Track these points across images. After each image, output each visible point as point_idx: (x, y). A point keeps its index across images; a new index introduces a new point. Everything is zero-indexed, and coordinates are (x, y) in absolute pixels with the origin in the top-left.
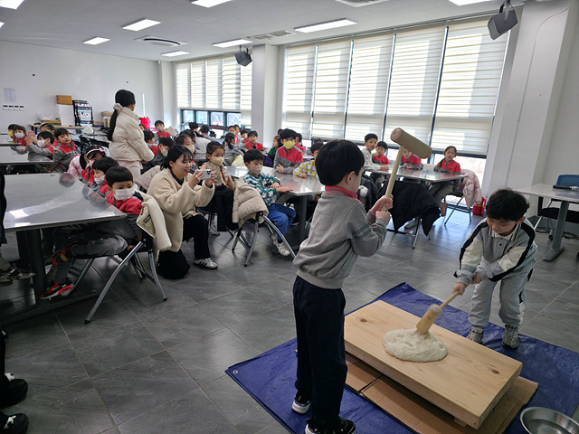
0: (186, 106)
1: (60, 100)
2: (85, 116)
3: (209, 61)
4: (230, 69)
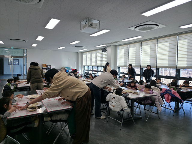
3: (93, 51)
4: (99, 53)
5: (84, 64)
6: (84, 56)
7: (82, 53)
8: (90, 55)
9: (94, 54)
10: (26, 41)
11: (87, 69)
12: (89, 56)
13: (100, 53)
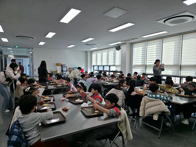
0: (95, 65)
1: (57, 65)
2: (65, 69)
3: (104, 50)
4: (111, 52)
5: (94, 64)
6: (94, 55)
7: (92, 52)
8: (101, 54)
9: (106, 53)
10: (33, 39)
11: (97, 69)
12: (99, 55)
13: (113, 51)
